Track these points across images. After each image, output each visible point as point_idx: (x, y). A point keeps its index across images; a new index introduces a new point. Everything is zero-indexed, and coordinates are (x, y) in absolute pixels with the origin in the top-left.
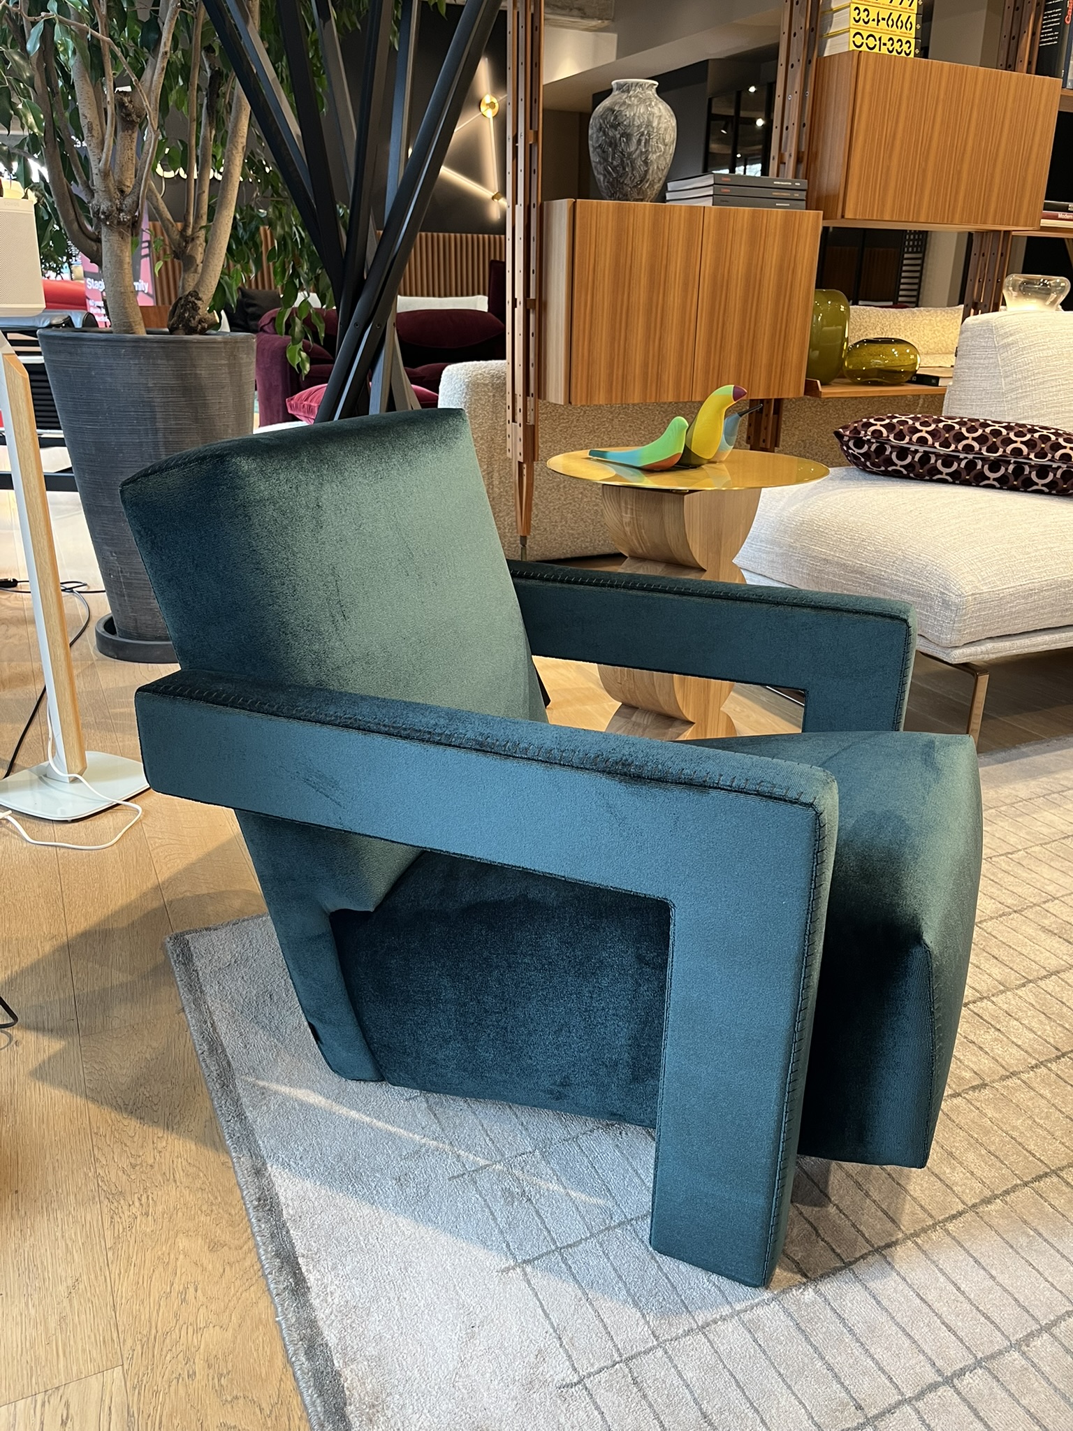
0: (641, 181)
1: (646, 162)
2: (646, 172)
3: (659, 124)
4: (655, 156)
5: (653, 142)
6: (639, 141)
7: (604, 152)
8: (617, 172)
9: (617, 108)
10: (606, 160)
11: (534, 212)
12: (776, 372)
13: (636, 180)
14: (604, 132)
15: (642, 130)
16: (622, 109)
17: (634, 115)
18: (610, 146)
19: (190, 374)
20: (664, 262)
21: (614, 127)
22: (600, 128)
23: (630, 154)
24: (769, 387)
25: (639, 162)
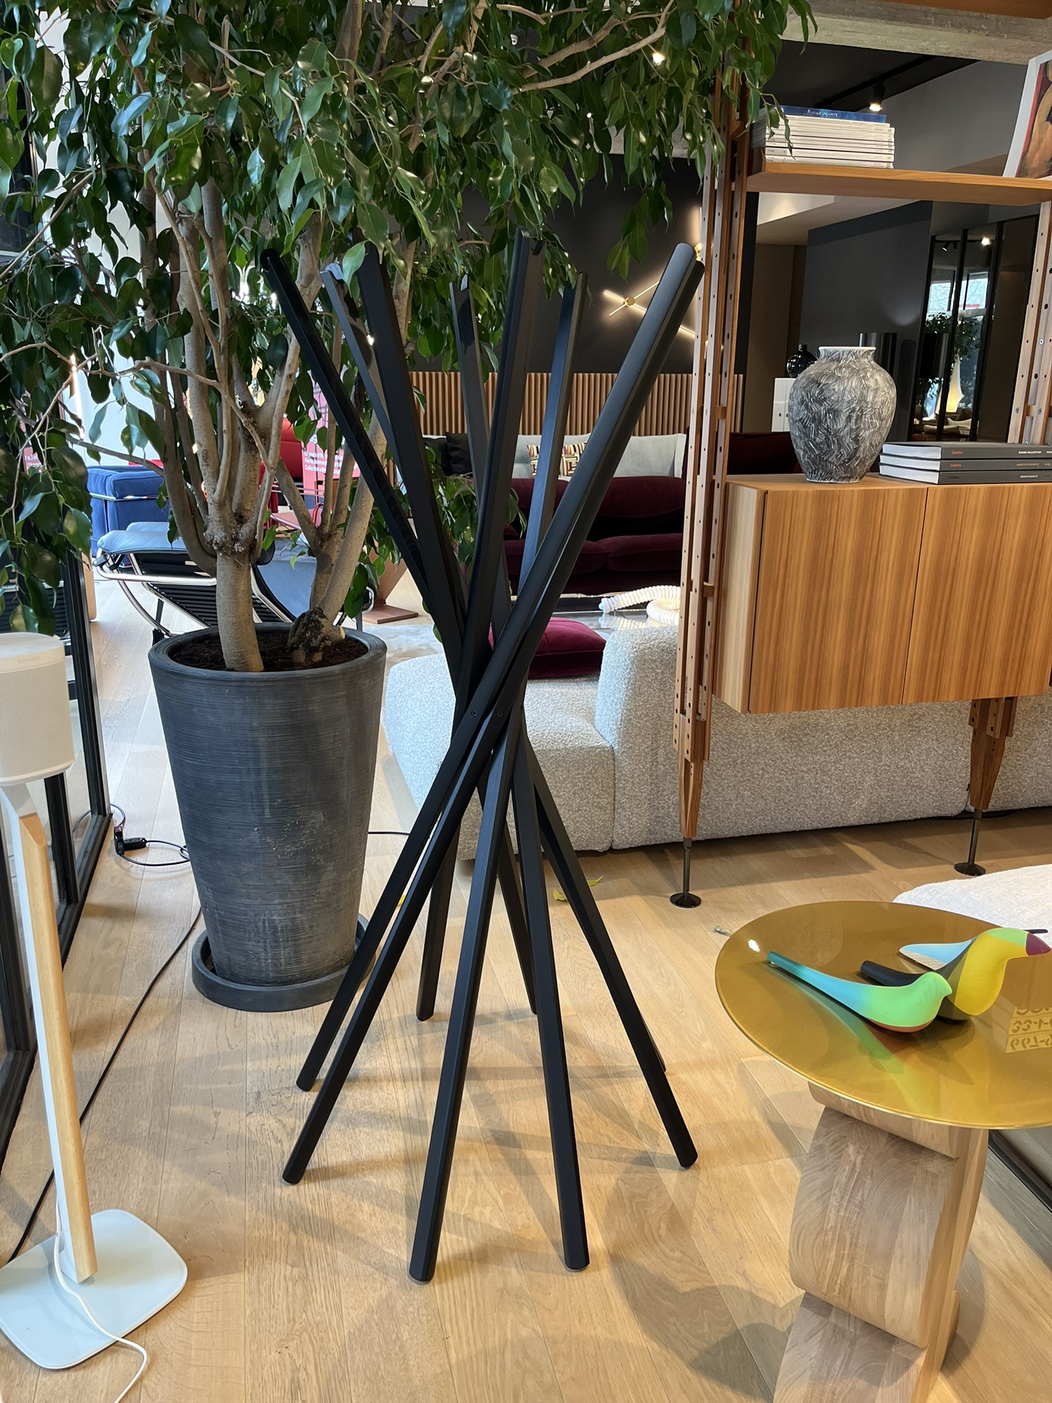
0: (850, 459)
1: (856, 440)
2: (856, 450)
3: (874, 397)
4: (867, 433)
5: (866, 419)
6: (849, 418)
7: (805, 427)
8: (821, 449)
9: (823, 381)
10: (808, 436)
11: (718, 493)
12: (1012, 668)
13: (843, 459)
14: (807, 406)
15: (854, 405)
16: (830, 382)
17: (844, 389)
18: (813, 422)
19: (301, 711)
20: (874, 552)
21: (820, 402)
22: (802, 402)
23: (837, 431)
24: (1003, 684)
25: (848, 440)
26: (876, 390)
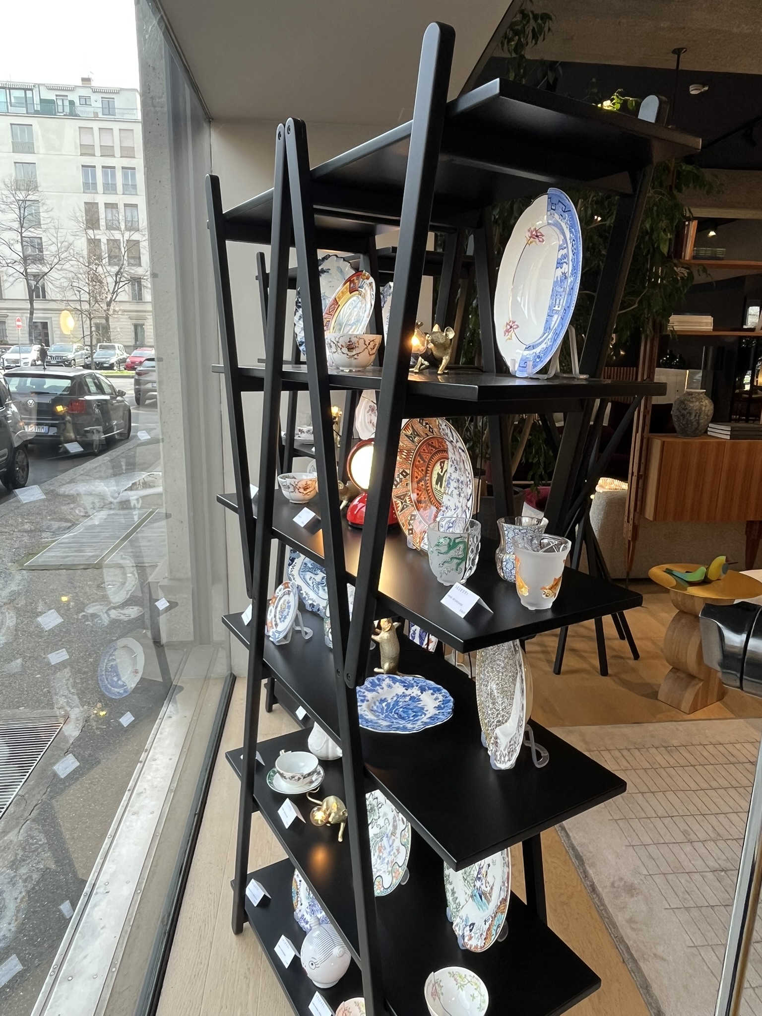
0: (696, 430)
1: (698, 423)
2: (698, 426)
4: (703, 420)
5: (702, 416)
6: (695, 416)
7: (679, 418)
8: (685, 426)
9: (686, 402)
10: (680, 421)
11: (645, 440)
13: (693, 430)
15: (697, 411)
17: (694, 405)
18: (682, 416)
20: (705, 464)
21: (685, 409)
22: (678, 409)
23: (691, 420)
25: (695, 423)
26: (706, 406)
